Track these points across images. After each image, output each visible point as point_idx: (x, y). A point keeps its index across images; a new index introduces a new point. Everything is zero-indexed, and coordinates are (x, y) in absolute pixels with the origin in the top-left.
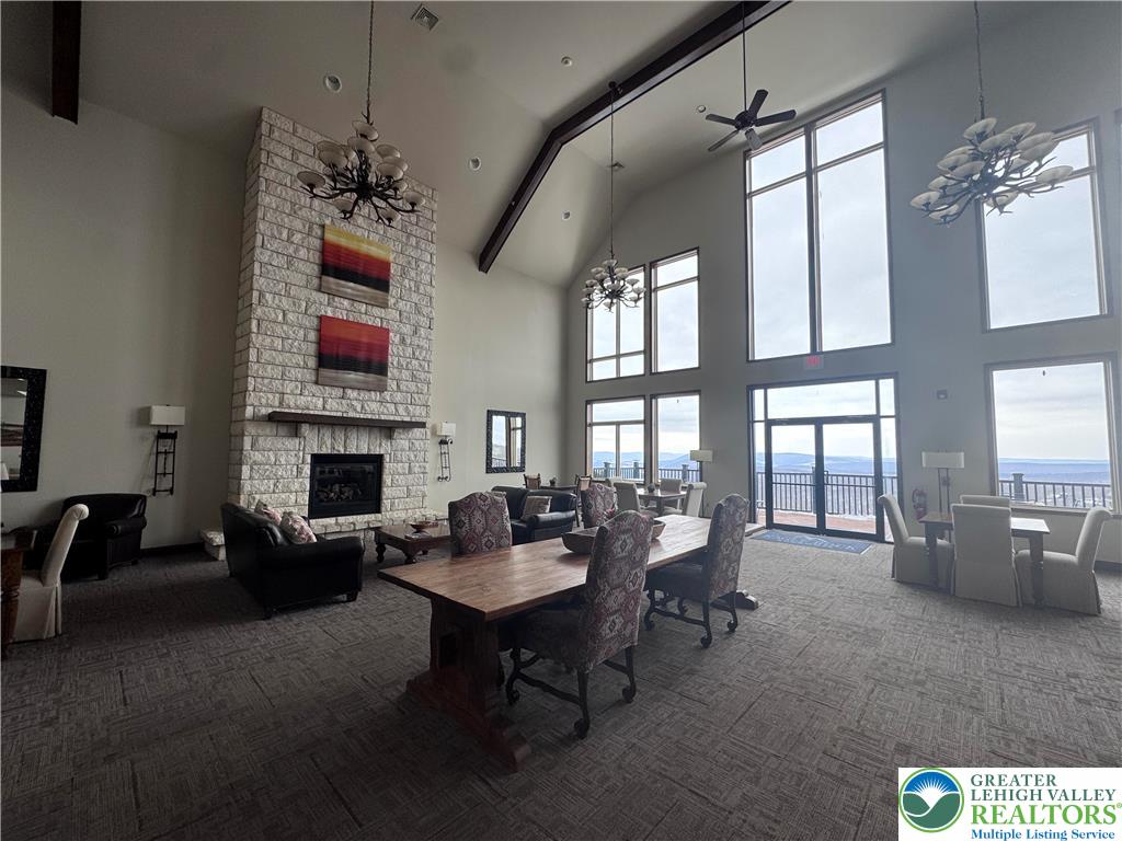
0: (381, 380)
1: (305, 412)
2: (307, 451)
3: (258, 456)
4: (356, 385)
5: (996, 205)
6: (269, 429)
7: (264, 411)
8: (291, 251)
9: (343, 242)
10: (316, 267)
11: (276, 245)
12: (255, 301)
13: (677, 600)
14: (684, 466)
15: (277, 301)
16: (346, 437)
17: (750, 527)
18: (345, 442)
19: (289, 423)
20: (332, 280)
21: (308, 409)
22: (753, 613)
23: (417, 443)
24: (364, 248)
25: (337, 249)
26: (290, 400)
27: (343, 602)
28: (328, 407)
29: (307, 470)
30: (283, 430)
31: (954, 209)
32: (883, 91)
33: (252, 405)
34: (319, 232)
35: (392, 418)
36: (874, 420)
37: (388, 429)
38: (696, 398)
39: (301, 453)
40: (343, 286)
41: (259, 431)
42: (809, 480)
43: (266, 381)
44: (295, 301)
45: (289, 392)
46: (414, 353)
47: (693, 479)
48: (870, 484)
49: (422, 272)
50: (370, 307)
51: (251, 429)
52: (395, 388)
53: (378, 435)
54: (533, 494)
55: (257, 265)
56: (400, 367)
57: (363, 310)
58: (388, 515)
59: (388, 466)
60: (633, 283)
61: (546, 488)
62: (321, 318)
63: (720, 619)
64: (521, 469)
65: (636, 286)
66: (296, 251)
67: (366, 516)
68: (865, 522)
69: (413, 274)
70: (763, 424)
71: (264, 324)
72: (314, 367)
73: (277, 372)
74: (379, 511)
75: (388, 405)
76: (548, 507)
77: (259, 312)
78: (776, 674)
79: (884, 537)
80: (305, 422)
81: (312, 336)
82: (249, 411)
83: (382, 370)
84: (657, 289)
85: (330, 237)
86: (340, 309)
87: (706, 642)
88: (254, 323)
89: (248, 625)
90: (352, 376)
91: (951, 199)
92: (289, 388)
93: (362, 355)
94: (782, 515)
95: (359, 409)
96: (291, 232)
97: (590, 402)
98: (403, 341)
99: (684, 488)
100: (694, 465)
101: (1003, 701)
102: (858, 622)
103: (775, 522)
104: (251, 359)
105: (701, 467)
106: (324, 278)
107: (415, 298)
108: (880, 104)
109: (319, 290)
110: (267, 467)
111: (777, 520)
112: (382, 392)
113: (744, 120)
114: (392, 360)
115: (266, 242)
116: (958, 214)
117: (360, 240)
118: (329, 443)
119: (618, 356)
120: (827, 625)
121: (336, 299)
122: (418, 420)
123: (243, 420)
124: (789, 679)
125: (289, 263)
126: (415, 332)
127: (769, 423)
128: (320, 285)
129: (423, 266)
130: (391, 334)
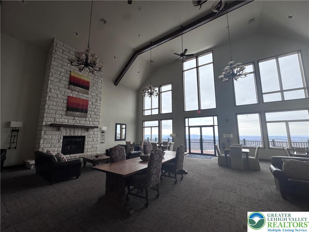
0: (86, 115)
1: (62, 123)
2: (62, 135)
3: (46, 137)
4: (77, 116)
5: (235, 79)
6: (50, 128)
7: (49, 123)
8: (60, 77)
9: (76, 76)
10: (68, 83)
11: (56, 76)
12: (48, 91)
13: (168, 172)
14: (168, 138)
15: (55, 91)
16: (74, 131)
17: (185, 153)
18: (74, 132)
19: (57, 127)
20: (72, 86)
21: (63, 123)
22: (187, 175)
23: (95, 133)
24: (82, 78)
25: (74, 77)
26: (57, 120)
27: (75, 179)
28: (69, 122)
29: (61, 141)
30: (55, 129)
31: (227, 79)
32: (212, 51)
33: (45, 121)
34: (69, 73)
35: (88, 125)
36: (213, 126)
37: (87, 128)
38: (171, 121)
39: (60, 136)
40: (76, 88)
41: (47, 129)
42: (199, 141)
43: (50, 114)
44: (61, 92)
45: (57, 117)
46: (95, 107)
47: (171, 141)
48: (213, 142)
49: (99, 85)
50: (83, 94)
51: (44, 128)
52: (89, 117)
53: (84, 130)
54: (129, 146)
55: (50, 81)
56: (91, 111)
57: (81, 95)
58: (86, 153)
59: (86, 139)
60: (156, 91)
61: (132, 145)
62: (68, 97)
63: (179, 177)
64: (125, 140)
65: (156, 92)
66: (62, 77)
67: (79, 154)
68: (212, 151)
69: (96, 85)
70: (188, 127)
71: (51, 98)
72: (65, 110)
73: (54, 112)
74: (83, 153)
75: (87, 122)
76: (134, 150)
77: (49, 94)
78: (192, 189)
79: (216, 155)
80: (62, 127)
81: (65, 102)
82: (44, 123)
83: (86, 111)
84: (161, 92)
85: (73, 74)
86: (74, 94)
87: (176, 182)
88: (48, 97)
89: (45, 187)
90: (77, 113)
91: (226, 77)
92: (57, 116)
93: (80, 107)
94: (193, 150)
95: (78, 123)
96: (61, 72)
97: (144, 121)
98: (92, 104)
99: (169, 144)
100: (171, 138)
101: (240, 190)
102: (211, 175)
103: (191, 152)
104: (46, 108)
105: (173, 138)
106: (70, 85)
107: (96, 92)
108: (212, 54)
109: (68, 89)
110: (49, 140)
111: (192, 152)
112: (85, 118)
113: (182, 55)
114: (89, 109)
115: (53, 75)
116: (228, 80)
117: (81, 76)
118: (69, 132)
119: (151, 109)
120: (203, 176)
121: (73, 91)
122: (96, 126)
123: (42, 126)
124: (195, 190)
125: (60, 81)
126: (96, 101)
127: (189, 127)
128: (69, 88)
129: (99, 84)
130: (89, 102)
